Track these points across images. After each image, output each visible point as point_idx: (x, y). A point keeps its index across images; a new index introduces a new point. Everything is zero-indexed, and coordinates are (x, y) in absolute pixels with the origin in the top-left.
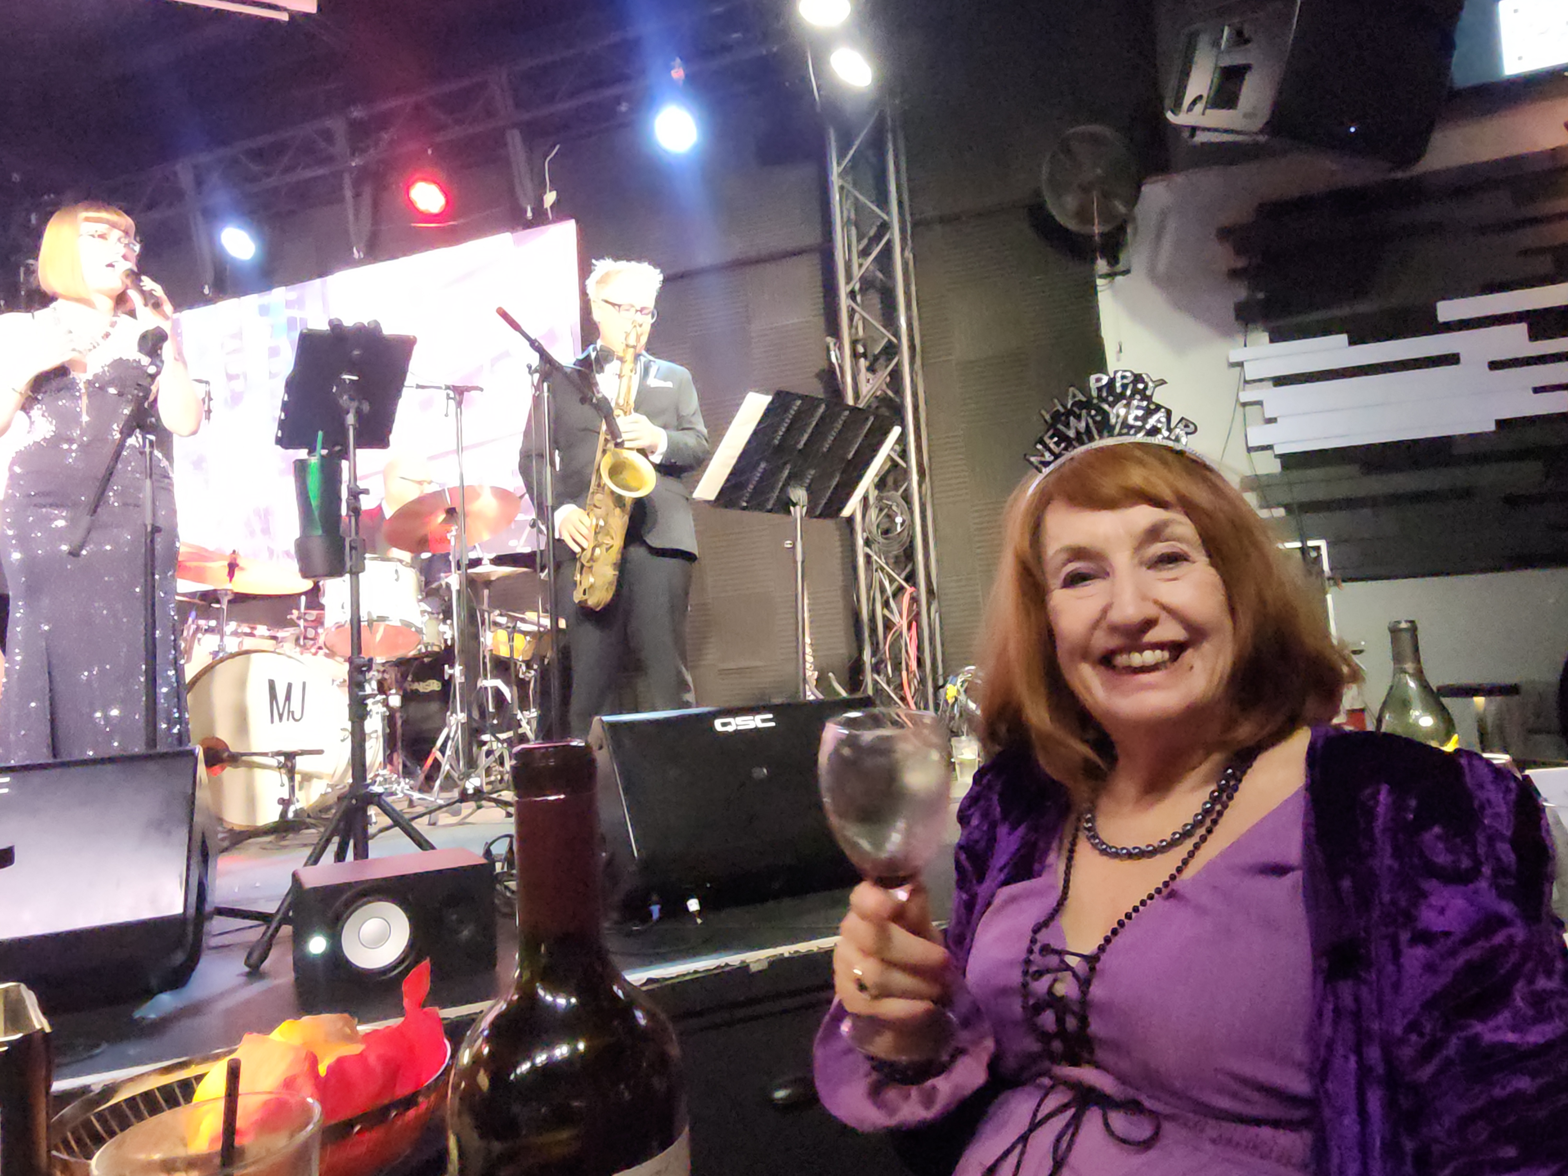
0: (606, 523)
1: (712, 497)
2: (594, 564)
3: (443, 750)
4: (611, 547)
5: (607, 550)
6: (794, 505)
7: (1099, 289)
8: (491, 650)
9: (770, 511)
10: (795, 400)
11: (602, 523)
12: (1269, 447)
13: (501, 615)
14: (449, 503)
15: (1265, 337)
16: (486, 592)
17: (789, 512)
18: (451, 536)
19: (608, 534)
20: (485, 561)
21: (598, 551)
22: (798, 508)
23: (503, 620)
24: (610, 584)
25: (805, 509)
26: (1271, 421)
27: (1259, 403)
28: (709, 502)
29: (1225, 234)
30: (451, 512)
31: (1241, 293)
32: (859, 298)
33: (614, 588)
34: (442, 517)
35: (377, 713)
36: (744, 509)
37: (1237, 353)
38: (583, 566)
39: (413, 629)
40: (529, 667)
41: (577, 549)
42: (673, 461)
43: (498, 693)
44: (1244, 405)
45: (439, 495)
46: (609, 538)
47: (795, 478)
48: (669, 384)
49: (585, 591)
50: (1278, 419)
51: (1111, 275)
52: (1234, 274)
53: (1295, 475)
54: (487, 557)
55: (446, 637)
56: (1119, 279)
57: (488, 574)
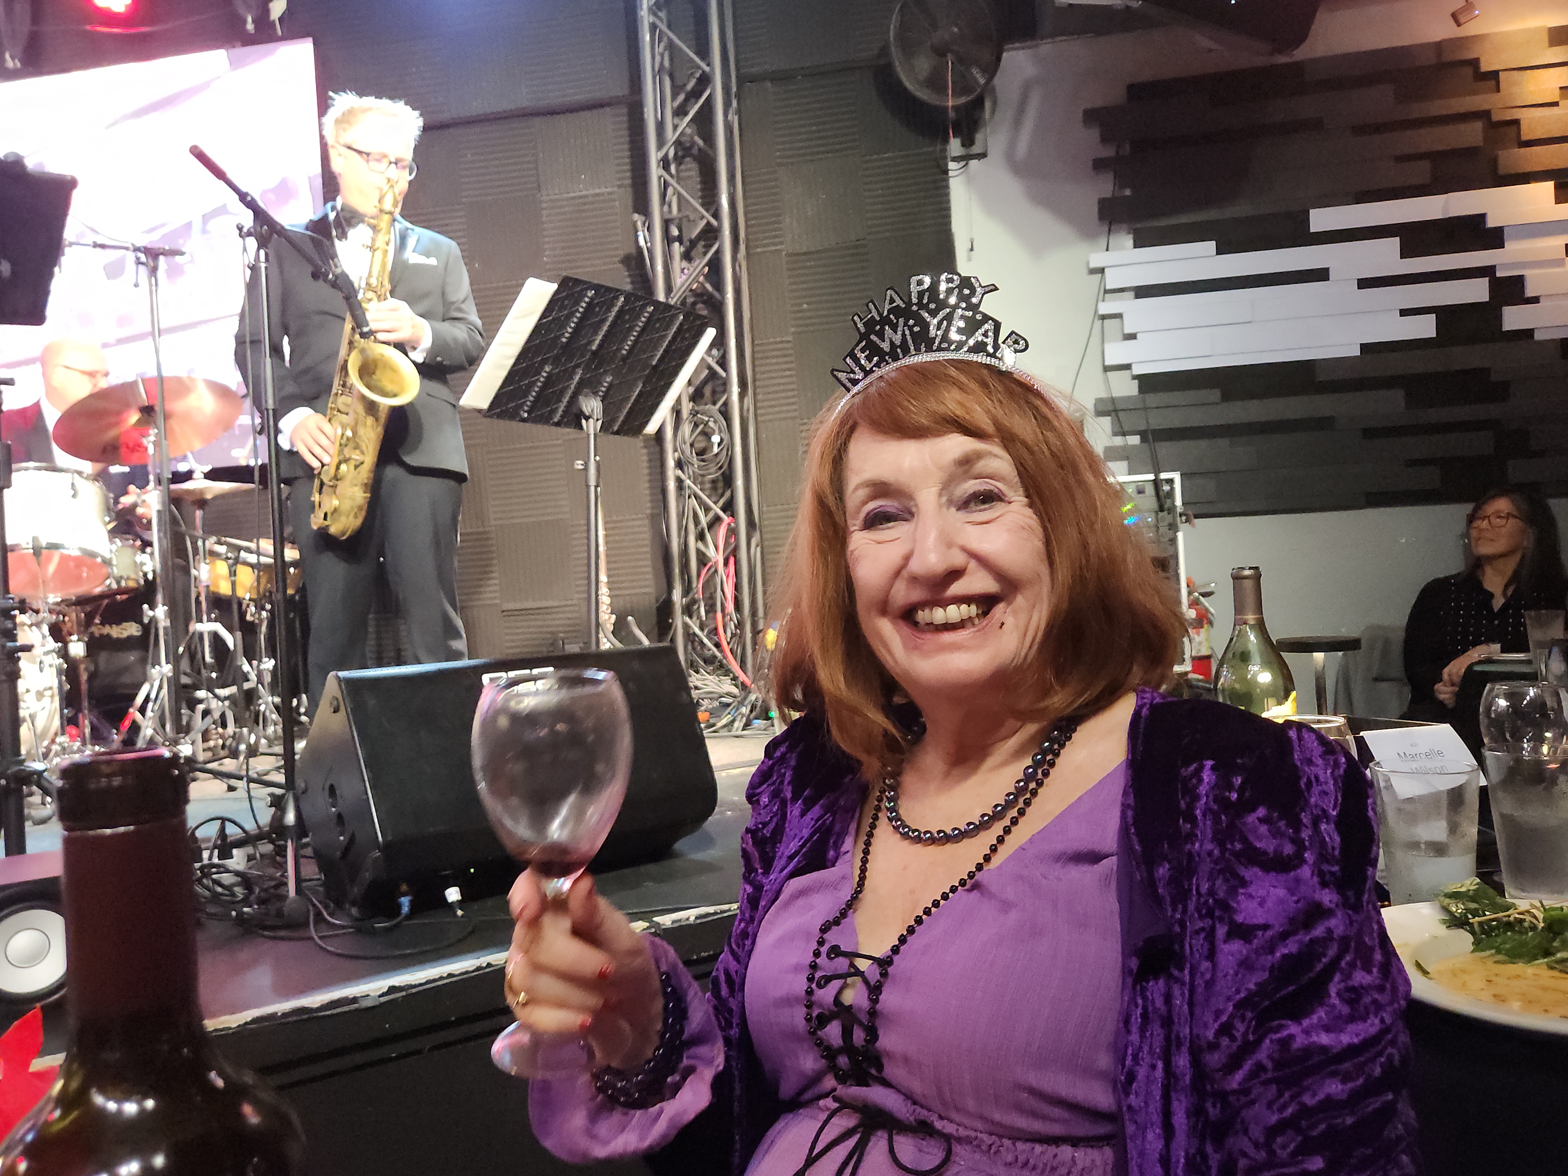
0: (355, 433)
1: (485, 405)
2: (338, 483)
3: (142, 710)
4: (362, 463)
5: (356, 467)
6: (587, 418)
7: (951, 173)
8: (208, 586)
9: (558, 424)
10: (587, 289)
11: (349, 433)
12: (1128, 367)
13: (219, 543)
14: (144, 399)
15: (1129, 241)
16: (199, 514)
17: (581, 428)
18: (149, 442)
19: (357, 447)
20: (198, 475)
21: (343, 467)
22: (591, 420)
23: (222, 549)
24: (360, 508)
25: (600, 423)
26: (1132, 337)
27: (1119, 316)
28: (480, 411)
29: (1091, 116)
30: (148, 411)
31: (1105, 187)
32: (673, 168)
33: (364, 513)
34: (134, 417)
35: (51, 666)
36: (524, 420)
37: (1098, 259)
38: (322, 484)
39: (99, 560)
40: (260, 608)
41: (315, 464)
42: (439, 359)
43: (216, 638)
44: (1103, 317)
45: (130, 387)
46: (358, 452)
47: (588, 385)
48: (433, 261)
49: (326, 514)
50: (1138, 336)
51: (965, 158)
52: (1099, 165)
53: (1153, 399)
54: (200, 469)
55: (145, 569)
56: (973, 163)
57: (201, 492)
